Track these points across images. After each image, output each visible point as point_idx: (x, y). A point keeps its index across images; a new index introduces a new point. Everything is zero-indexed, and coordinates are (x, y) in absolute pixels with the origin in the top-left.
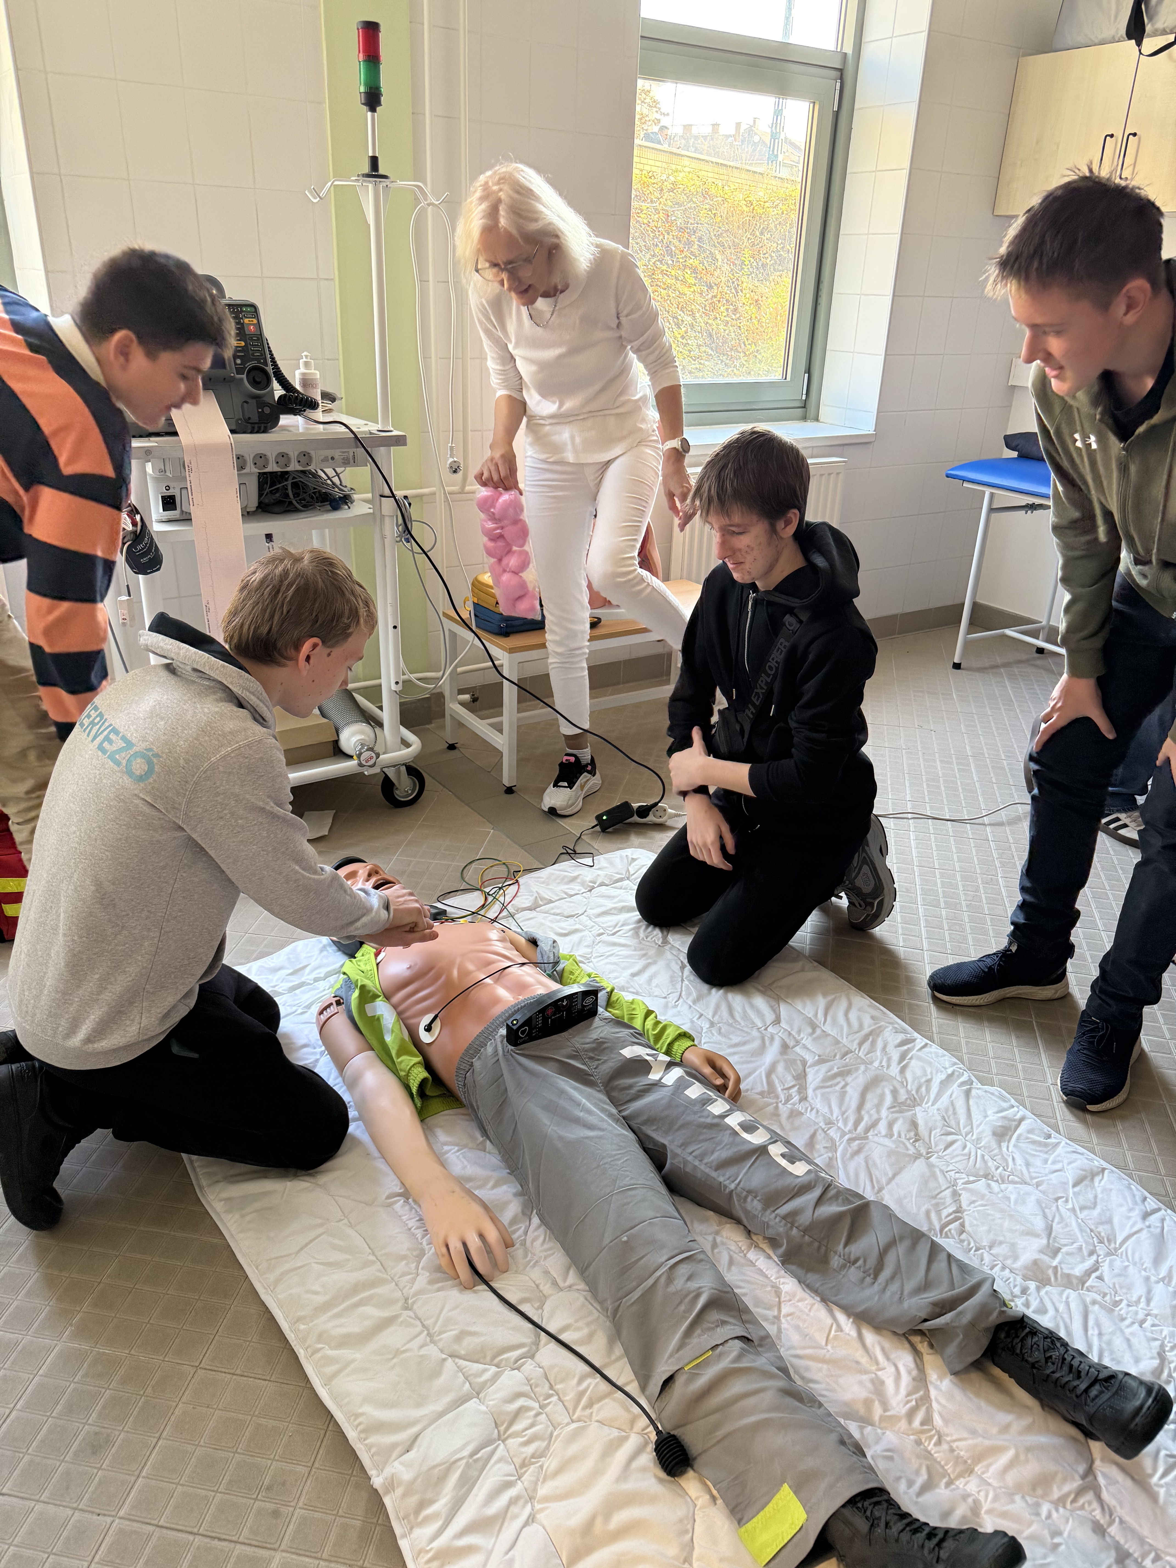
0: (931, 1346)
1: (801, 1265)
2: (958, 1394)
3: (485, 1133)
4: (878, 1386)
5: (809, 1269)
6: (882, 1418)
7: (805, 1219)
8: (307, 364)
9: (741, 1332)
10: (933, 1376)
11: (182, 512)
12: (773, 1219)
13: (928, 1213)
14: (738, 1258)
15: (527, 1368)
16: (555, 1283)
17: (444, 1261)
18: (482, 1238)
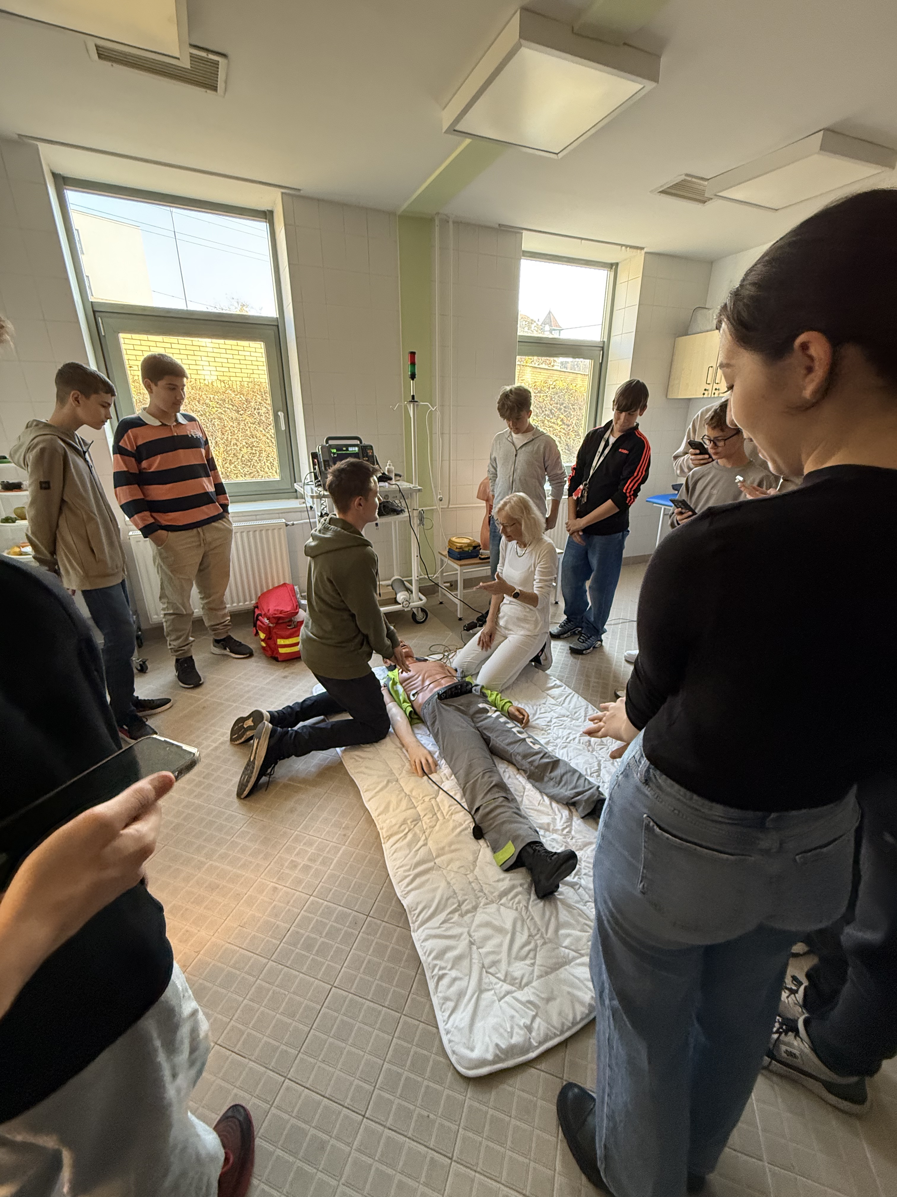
0: (577, 810)
1: (534, 780)
4: (554, 819)
5: (537, 781)
6: (553, 830)
7: (536, 763)
8: (390, 465)
9: (504, 795)
10: (575, 818)
13: (586, 769)
14: (512, 776)
15: (433, 801)
16: (447, 778)
17: (414, 767)
18: (427, 761)
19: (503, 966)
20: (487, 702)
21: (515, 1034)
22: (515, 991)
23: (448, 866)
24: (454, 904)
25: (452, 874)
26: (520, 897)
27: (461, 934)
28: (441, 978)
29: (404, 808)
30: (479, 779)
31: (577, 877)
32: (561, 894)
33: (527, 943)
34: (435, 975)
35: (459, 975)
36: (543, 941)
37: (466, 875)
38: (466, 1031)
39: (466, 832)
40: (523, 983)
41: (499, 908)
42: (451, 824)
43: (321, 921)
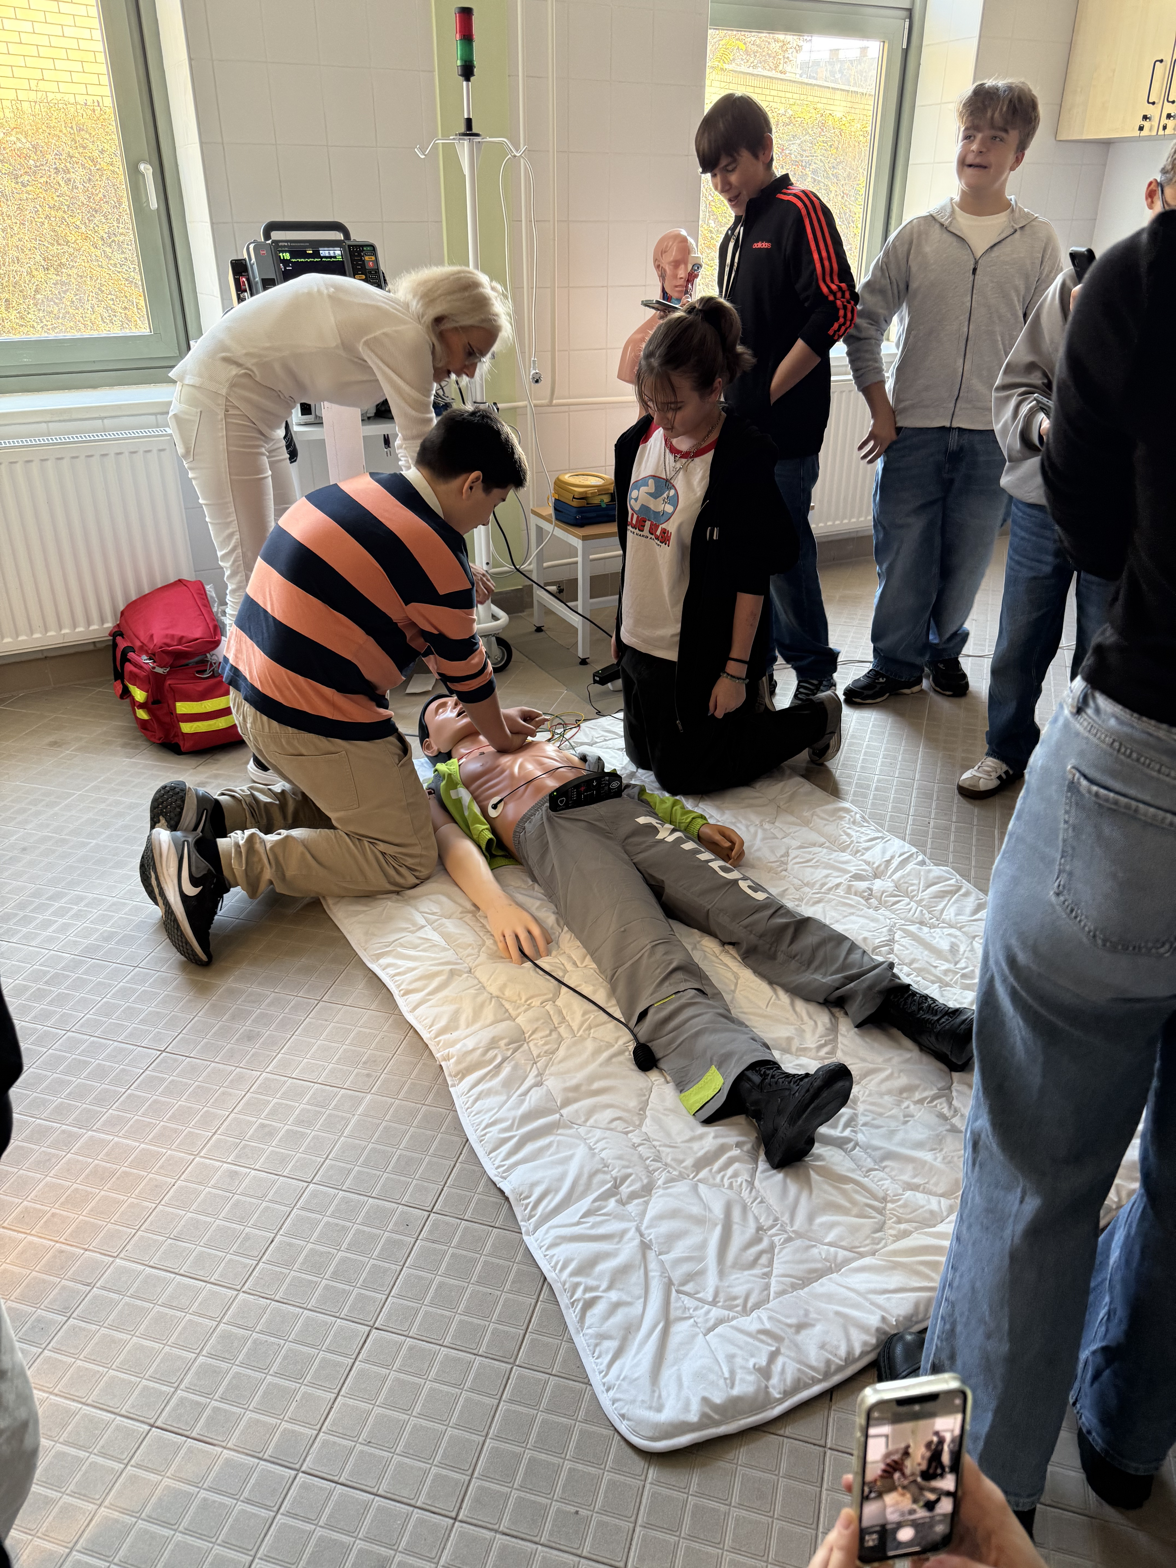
2: (858, 1040)
3: (534, 879)
4: (799, 1032)
7: (762, 927)
9: (697, 985)
10: (842, 1028)
11: (316, 416)
12: (738, 930)
15: (549, 1007)
16: (575, 964)
17: (501, 945)
18: (529, 932)
19: (711, 1280)
20: (654, 815)
21: (737, 1382)
22: (734, 1318)
23: (587, 1120)
24: (605, 1182)
25: (598, 1133)
26: (736, 1165)
27: (624, 1232)
28: (589, 1304)
29: (488, 1021)
30: (645, 961)
31: (849, 1129)
32: (819, 1157)
33: (756, 1240)
34: (578, 1300)
35: (625, 1298)
36: (785, 1236)
37: (627, 1133)
38: (646, 1382)
39: (621, 1058)
40: (750, 1304)
41: (697, 1185)
42: (590, 1046)
43: (337, 1225)
